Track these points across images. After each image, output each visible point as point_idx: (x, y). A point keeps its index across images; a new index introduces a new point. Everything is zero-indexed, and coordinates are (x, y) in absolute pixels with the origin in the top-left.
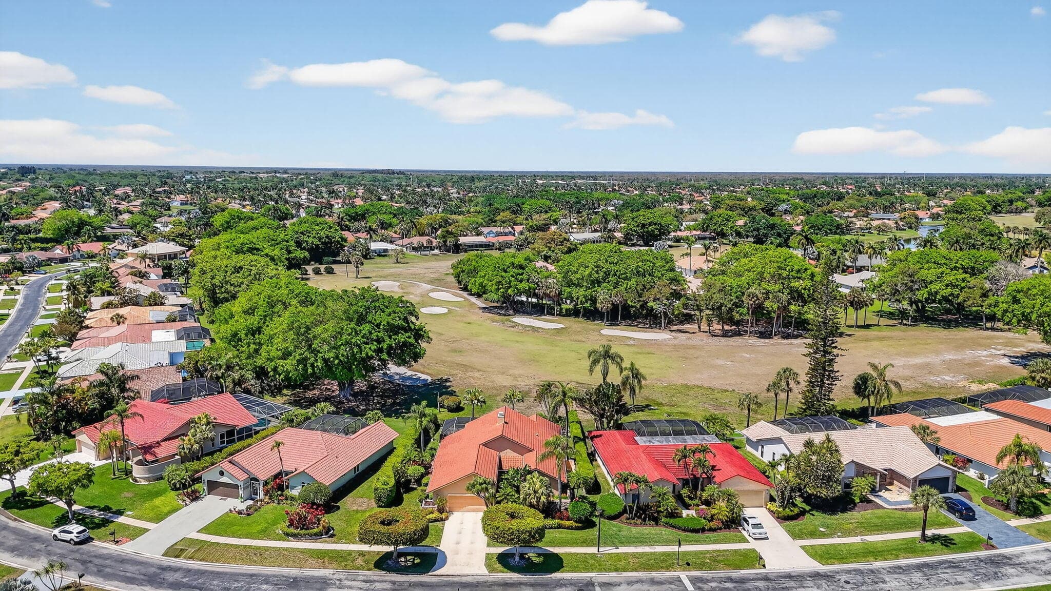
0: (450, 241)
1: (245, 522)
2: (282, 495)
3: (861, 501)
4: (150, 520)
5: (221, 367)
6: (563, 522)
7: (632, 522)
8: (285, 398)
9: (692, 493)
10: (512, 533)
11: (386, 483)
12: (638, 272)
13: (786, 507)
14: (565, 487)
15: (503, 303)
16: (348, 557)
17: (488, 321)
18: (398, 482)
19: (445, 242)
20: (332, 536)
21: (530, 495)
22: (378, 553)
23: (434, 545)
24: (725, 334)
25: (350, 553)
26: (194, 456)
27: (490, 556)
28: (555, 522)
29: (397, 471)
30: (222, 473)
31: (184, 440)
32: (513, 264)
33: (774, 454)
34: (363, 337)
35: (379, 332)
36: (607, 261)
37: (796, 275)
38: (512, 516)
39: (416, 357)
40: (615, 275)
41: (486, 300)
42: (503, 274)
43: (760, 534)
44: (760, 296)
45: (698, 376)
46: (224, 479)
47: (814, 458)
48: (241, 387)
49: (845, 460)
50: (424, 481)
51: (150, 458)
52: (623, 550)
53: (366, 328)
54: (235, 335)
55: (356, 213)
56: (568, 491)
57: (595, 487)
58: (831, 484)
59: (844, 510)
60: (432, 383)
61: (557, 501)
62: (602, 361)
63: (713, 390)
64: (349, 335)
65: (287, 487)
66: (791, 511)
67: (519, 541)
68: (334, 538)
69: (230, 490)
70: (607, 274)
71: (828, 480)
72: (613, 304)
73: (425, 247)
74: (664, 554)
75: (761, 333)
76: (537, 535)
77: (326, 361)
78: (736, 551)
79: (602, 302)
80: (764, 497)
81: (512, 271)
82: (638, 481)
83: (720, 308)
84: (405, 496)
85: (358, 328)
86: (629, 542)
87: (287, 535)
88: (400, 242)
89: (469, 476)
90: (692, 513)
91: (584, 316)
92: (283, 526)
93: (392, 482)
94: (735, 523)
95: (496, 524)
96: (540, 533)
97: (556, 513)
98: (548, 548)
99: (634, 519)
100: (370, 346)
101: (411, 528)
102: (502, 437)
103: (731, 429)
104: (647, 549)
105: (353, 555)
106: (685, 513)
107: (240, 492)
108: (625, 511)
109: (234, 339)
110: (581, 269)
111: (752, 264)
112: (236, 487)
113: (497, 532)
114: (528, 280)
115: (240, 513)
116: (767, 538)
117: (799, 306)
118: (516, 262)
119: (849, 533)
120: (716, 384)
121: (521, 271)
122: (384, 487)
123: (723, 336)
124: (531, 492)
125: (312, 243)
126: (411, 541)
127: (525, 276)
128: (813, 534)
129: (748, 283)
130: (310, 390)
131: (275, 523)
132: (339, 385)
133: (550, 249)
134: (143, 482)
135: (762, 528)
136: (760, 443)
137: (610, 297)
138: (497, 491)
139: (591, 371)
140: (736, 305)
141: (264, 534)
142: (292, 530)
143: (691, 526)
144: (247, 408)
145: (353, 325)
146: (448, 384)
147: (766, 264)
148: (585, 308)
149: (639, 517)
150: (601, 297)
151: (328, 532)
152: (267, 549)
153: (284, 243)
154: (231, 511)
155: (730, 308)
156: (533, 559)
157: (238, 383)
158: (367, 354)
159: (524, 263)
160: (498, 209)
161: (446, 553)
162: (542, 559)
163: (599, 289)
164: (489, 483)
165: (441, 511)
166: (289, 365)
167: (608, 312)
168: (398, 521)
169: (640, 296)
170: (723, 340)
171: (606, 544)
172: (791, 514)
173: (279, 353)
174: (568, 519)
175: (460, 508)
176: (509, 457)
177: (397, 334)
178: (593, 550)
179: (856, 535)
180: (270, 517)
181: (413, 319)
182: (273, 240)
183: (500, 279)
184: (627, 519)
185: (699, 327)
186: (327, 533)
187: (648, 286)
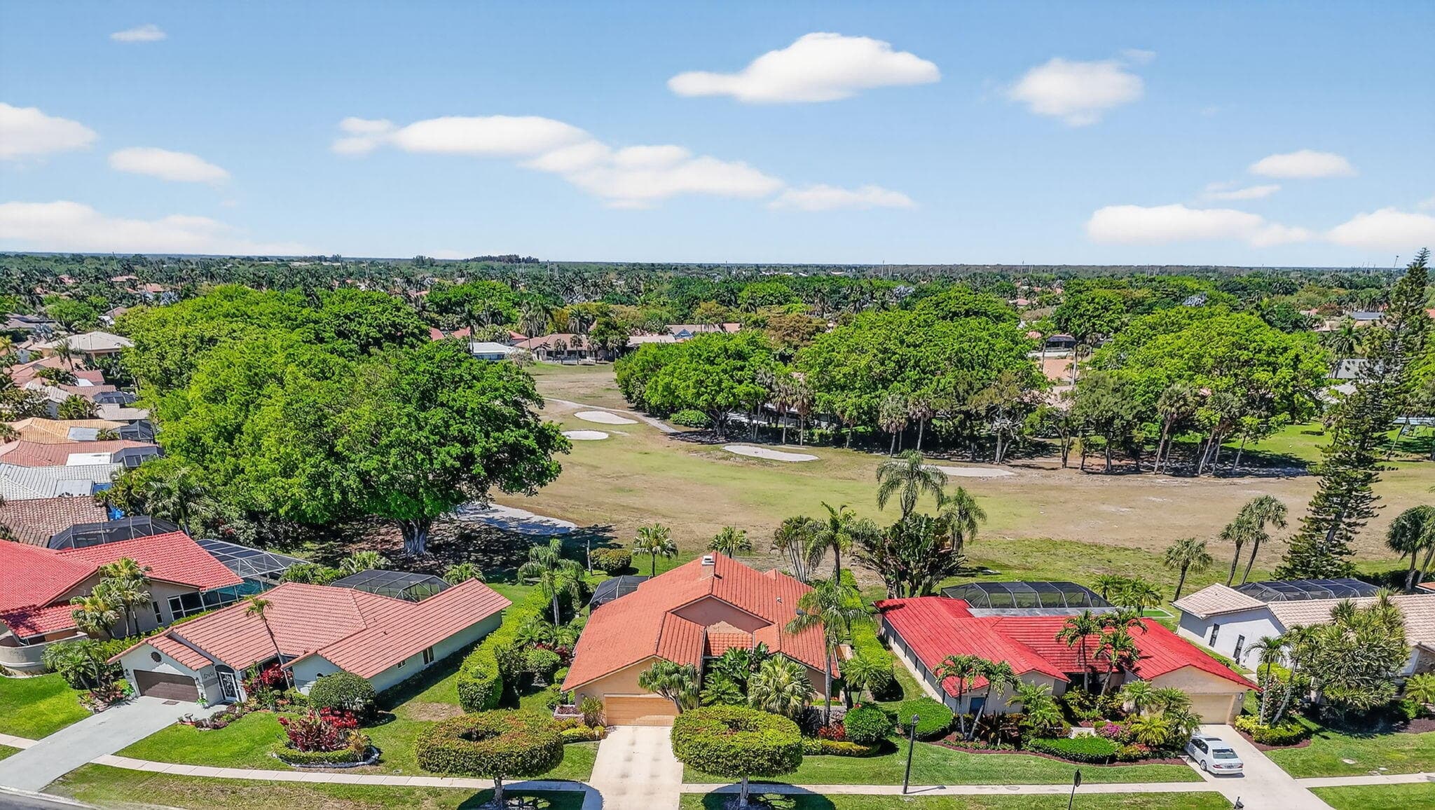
0: (613, 340)
1: (210, 738)
2: (282, 697)
3: (1419, 716)
4: (24, 735)
5: (170, 493)
6: (830, 743)
7: (969, 745)
8: (307, 554)
9: (1086, 698)
10: (735, 756)
11: (482, 676)
12: (960, 360)
13: (1276, 724)
14: (837, 685)
15: (707, 427)
16: (407, 798)
17: (681, 452)
18: (505, 676)
19: (604, 342)
20: (378, 762)
21: (768, 695)
22: (467, 791)
23: (578, 780)
24: (1111, 471)
25: (411, 791)
26: (108, 631)
27: (689, 799)
28: (819, 742)
29: (504, 655)
30: (157, 657)
31: (84, 603)
32: (726, 350)
33: (1241, 638)
34: (432, 432)
35: (464, 424)
36: (902, 342)
37: (1266, 359)
38: (735, 725)
39: (543, 475)
40: (917, 364)
41: (676, 423)
42: (707, 367)
43: (1230, 767)
44: (1190, 399)
45: (1071, 527)
46: (164, 668)
47: (1352, 637)
48: (217, 531)
49: (1412, 641)
50: (558, 675)
51: (25, 633)
52: (951, 790)
53: (436, 416)
54: (194, 440)
55: (450, 300)
56: (842, 693)
57: (891, 690)
58: (1378, 682)
59: (1388, 730)
60: (577, 533)
61: (821, 708)
62: (904, 484)
63: (1102, 548)
64: (405, 426)
65: (292, 684)
66: (1288, 730)
67: (749, 769)
68: (381, 766)
69: (180, 687)
70: (901, 366)
71: (1372, 675)
72: (909, 420)
73: (570, 353)
74: (1035, 797)
75: (1176, 469)
76: (787, 760)
77: (363, 476)
78: (1181, 796)
79: (889, 415)
80: (1230, 707)
81: (725, 364)
82: (988, 672)
83: (1110, 421)
84: (521, 699)
85: (422, 415)
86: (965, 776)
87: (288, 760)
88: (525, 344)
89: (646, 661)
90: (1088, 731)
91: (852, 445)
92: (279, 745)
93: (494, 674)
94: (1173, 749)
95: (700, 739)
96: (789, 758)
97: (820, 727)
98: (802, 786)
99: (972, 740)
100: (447, 449)
101: (524, 745)
102: (710, 598)
103: (1157, 598)
104: (1002, 790)
105: (418, 793)
106: (1075, 732)
107: (200, 691)
108: (954, 727)
109: (194, 447)
110: (854, 356)
111: (1180, 342)
112: (189, 681)
113: (704, 753)
114: (753, 380)
115: (198, 724)
116: (1241, 775)
117: (1260, 417)
118: (731, 346)
119: (1402, 768)
120: (1107, 539)
121: (739, 363)
122: (478, 681)
123: (1106, 474)
124: (771, 689)
125: (367, 335)
126: (524, 768)
127: (747, 373)
128: (1331, 769)
129: (1168, 377)
130: (354, 543)
131: (265, 741)
132: (404, 533)
133: (790, 345)
134: (21, 676)
135: (1235, 756)
136: (1216, 620)
137: (906, 407)
138: (703, 687)
139: (882, 502)
140: (1141, 418)
141: (241, 758)
142: (297, 752)
143: (1088, 751)
144: (221, 559)
145: (410, 408)
146: (608, 534)
147: (1211, 339)
148: (854, 434)
149: (985, 738)
150: (887, 407)
151: (368, 755)
152: (246, 783)
153: (312, 325)
154: (181, 721)
155: (1128, 422)
156: (774, 803)
157: (212, 525)
158: (443, 463)
159: (747, 349)
160: (696, 298)
161: (603, 794)
162: (792, 804)
163: (885, 393)
164: (686, 672)
165: (591, 723)
166: (297, 487)
167: (898, 433)
168: (498, 734)
169: (963, 401)
170: (1108, 478)
171: (920, 781)
172: (1285, 733)
173: (275, 466)
174: (843, 738)
175: (629, 720)
176: (725, 635)
177: (500, 429)
178: (897, 790)
179: (1416, 770)
180: (258, 732)
181: (533, 408)
182: (289, 318)
183: (703, 377)
184: (958, 739)
185: (1065, 459)
186: (366, 758)
187: (978, 385)
